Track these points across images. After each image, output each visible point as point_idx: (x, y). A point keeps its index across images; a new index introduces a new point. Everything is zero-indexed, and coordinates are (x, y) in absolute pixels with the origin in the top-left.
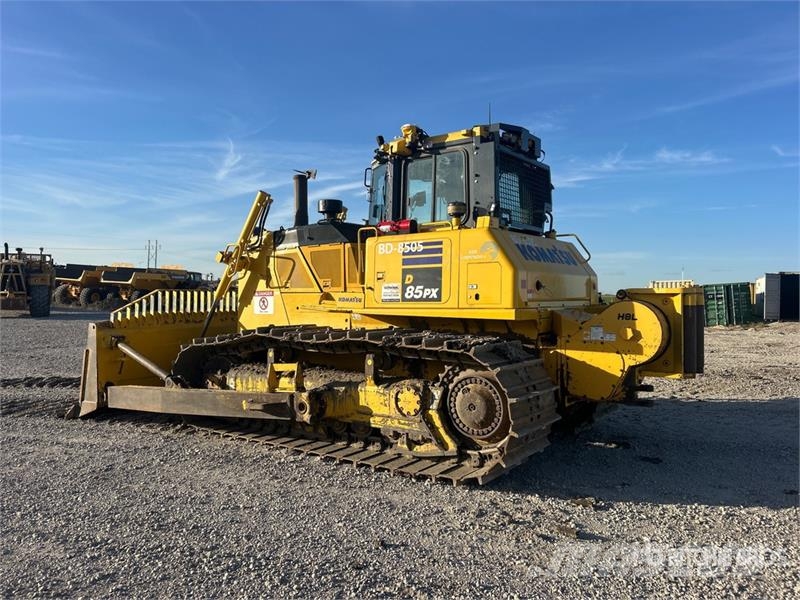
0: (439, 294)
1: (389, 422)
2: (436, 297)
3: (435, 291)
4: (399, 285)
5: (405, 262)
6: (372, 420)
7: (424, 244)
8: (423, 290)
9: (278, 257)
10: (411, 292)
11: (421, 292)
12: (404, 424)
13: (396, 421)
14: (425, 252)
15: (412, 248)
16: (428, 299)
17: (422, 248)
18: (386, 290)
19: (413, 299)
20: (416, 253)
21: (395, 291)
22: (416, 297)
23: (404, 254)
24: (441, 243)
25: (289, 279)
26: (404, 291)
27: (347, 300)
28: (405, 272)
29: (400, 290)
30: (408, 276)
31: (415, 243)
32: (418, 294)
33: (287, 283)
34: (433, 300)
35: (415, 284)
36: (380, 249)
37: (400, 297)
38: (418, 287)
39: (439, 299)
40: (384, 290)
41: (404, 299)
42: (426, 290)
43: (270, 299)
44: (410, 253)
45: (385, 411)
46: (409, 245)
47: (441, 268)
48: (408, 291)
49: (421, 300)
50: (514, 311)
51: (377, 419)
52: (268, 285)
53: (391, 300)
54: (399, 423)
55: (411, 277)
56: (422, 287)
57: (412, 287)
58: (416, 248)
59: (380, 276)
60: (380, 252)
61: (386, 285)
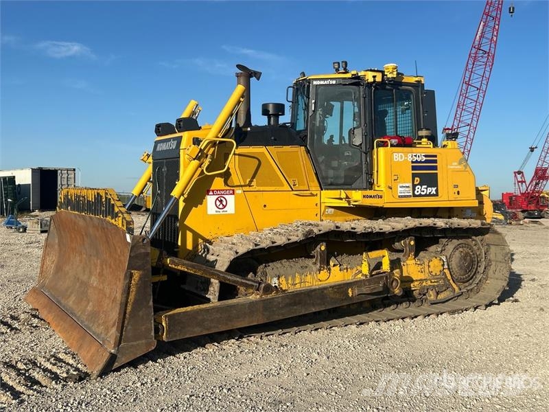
0: (437, 191)
1: (424, 284)
2: (435, 193)
3: (434, 189)
4: (410, 185)
5: (414, 168)
6: (412, 285)
7: (425, 156)
8: (427, 189)
9: (239, 155)
10: (419, 190)
11: (425, 190)
12: (435, 282)
13: (429, 282)
14: (426, 161)
15: (417, 158)
16: (430, 195)
17: (424, 159)
18: (401, 189)
19: (420, 195)
20: (421, 162)
21: (407, 189)
22: (422, 193)
23: (413, 162)
24: (436, 156)
25: (253, 177)
26: (414, 190)
27: (371, 197)
28: (414, 176)
29: (411, 189)
30: (416, 179)
31: (419, 154)
32: (424, 191)
33: (251, 181)
34: (433, 195)
35: (421, 184)
36: (395, 157)
37: (411, 194)
38: (424, 187)
39: (437, 195)
40: (400, 189)
41: (414, 195)
42: (429, 189)
43: (231, 199)
44: (417, 162)
45: (422, 276)
46: (416, 156)
47: (437, 173)
48: (417, 190)
49: (426, 195)
50: (477, 201)
51: (416, 283)
52: (226, 183)
53: (405, 196)
54: (431, 282)
55: (418, 179)
56: (426, 187)
57: (419, 187)
58: (420, 158)
59: (396, 178)
60: (395, 160)
61: (401, 185)
